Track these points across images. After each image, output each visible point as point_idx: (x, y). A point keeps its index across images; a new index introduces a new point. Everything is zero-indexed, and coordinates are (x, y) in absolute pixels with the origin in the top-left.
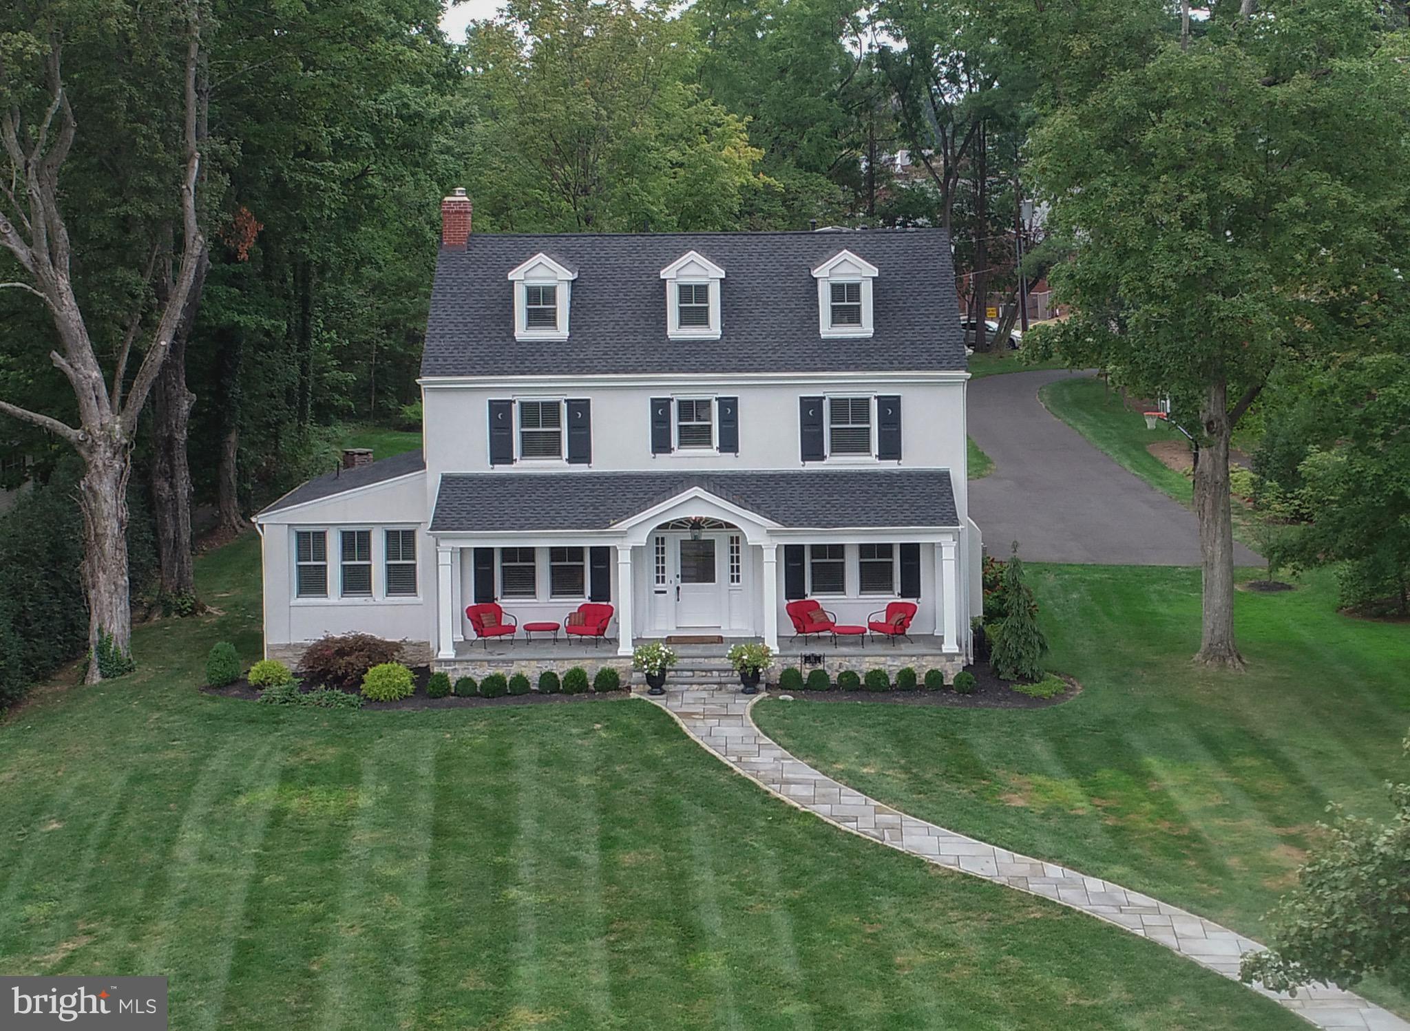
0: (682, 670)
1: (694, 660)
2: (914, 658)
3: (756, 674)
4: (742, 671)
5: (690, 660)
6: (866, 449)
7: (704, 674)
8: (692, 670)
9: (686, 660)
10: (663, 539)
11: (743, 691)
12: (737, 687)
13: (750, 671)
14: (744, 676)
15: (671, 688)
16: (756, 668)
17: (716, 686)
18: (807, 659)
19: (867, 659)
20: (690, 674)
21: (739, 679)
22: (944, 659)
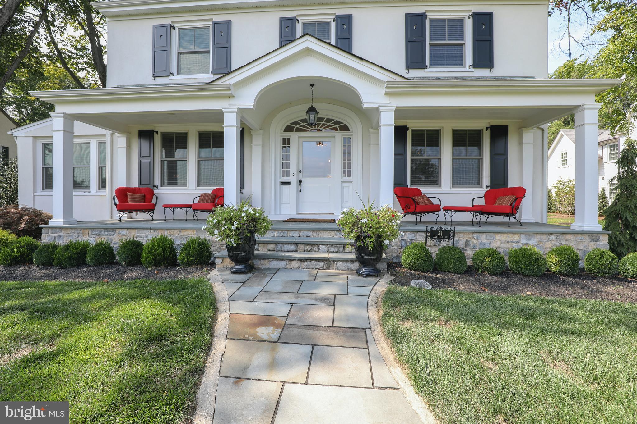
0: (283, 243)
1: (302, 233)
2: (552, 237)
3: (379, 247)
4: (359, 244)
5: (297, 233)
6: (460, 63)
7: (309, 248)
8: (295, 244)
9: (292, 233)
10: (288, 140)
11: (358, 272)
12: (349, 265)
13: (370, 243)
14: (361, 250)
15: (265, 264)
16: (379, 238)
17: (322, 264)
18: (433, 234)
19: (498, 237)
20: (293, 247)
21: (353, 256)
22: (587, 239)
